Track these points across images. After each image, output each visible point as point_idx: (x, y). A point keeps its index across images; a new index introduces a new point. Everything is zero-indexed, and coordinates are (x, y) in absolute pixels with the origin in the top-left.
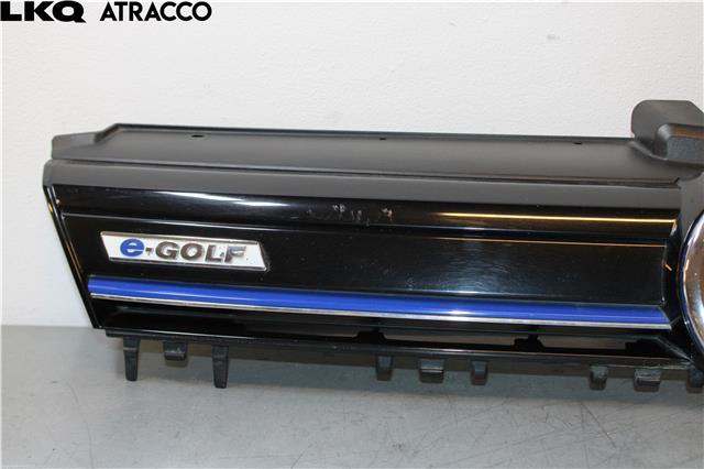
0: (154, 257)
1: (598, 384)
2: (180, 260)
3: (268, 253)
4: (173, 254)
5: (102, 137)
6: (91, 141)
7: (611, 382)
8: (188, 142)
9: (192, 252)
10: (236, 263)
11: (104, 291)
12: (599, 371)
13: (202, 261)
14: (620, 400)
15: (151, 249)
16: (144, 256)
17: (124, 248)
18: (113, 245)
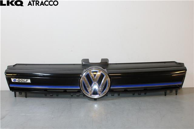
0: (17, 81)
1: (72, 96)
2: (20, 82)
3: (31, 81)
4: (20, 81)
5: (14, 66)
6: (12, 66)
7: (74, 95)
8: (25, 66)
9: (22, 81)
10: (27, 82)
11: (12, 86)
12: (72, 94)
13: (23, 82)
14: (75, 98)
15: (17, 80)
16: (16, 81)
17: (14, 80)
18: (12, 80)
